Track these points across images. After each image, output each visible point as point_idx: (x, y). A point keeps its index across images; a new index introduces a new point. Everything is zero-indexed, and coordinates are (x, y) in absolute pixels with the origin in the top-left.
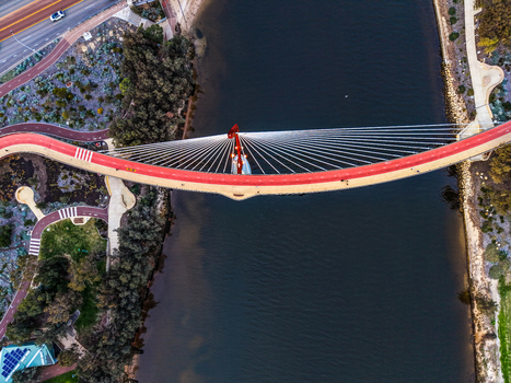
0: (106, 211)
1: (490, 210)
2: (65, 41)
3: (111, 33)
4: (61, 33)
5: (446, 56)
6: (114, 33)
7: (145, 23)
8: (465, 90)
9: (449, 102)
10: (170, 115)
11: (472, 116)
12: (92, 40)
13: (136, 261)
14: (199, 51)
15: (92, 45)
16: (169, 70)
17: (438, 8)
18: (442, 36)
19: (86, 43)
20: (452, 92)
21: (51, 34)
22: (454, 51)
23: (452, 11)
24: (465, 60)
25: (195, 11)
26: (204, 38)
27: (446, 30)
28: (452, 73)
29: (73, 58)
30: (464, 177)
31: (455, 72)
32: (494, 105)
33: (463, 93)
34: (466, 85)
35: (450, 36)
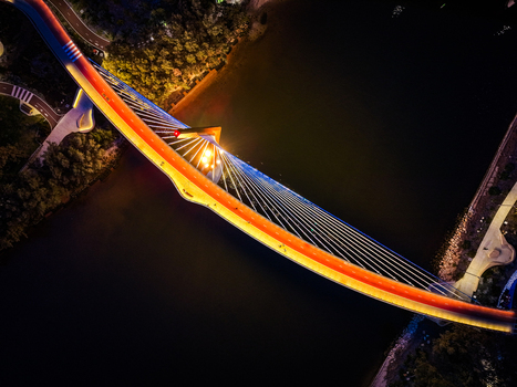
0: (58, 118)
1: (411, 374)
5: (473, 204)
8: (470, 248)
10: (177, 72)
13: (46, 185)
16: (206, 30)
17: (499, 154)
18: (484, 183)
20: (454, 242)
24: (489, 221)
26: (266, 26)
27: (492, 180)
28: (468, 224)
30: (410, 326)
31: (472, 225)
32: (485, 281)
33: (465, 249)
34: (473, 244)
35: (491, 188)
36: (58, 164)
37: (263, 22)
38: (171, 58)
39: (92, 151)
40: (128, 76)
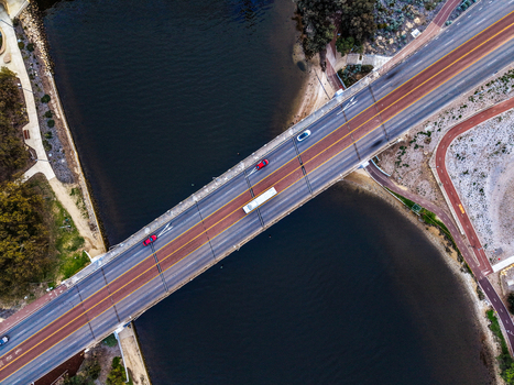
2: (440, 25)
3: (391, 41)
4: (444, 33)
6: (388, 43)
7: (359, 60)
9: (42, 35)
11: (17, 23)
12: (410, 30)
14: (298, 48)
15: (409, 25)
19: (416, 26)
21: (455, 29)
22: (44, 85)
23: (51, 124)
25: (309, 88)
29: (428, 9)
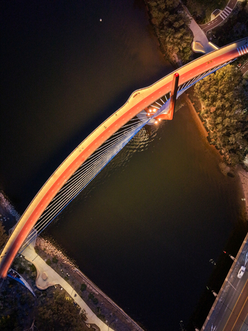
0: (205, 31)
5: (79, 272)
8: (53, 262)
9: (57, 247)
10: (213, 109)
11: (37, 249)
14: (223, 165)
16: (234, 133)
17: (106, 297)
18: (91, 283)
20: (59, 254)
22: (77, 278)
24: (66, 279)
25: (243, 186)
26: (226, 175)
27: (91, 288)
28: (68, 265)
30: (15, 211)
31: (67, 267)
32: (30, 265)
33: (53, 259)
34: (54, 265)
35: (86, 286)
36: (177, 20)
37: (229, 174)
38: (223, 108)
39: (179, 44)
40: (219, 77)
